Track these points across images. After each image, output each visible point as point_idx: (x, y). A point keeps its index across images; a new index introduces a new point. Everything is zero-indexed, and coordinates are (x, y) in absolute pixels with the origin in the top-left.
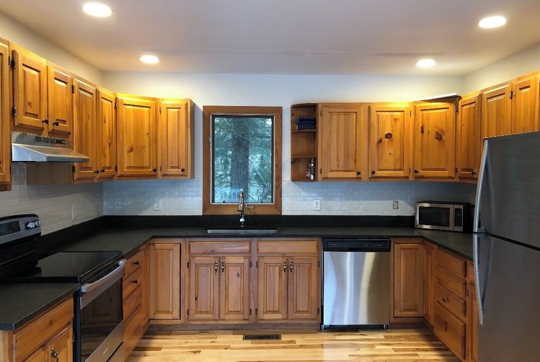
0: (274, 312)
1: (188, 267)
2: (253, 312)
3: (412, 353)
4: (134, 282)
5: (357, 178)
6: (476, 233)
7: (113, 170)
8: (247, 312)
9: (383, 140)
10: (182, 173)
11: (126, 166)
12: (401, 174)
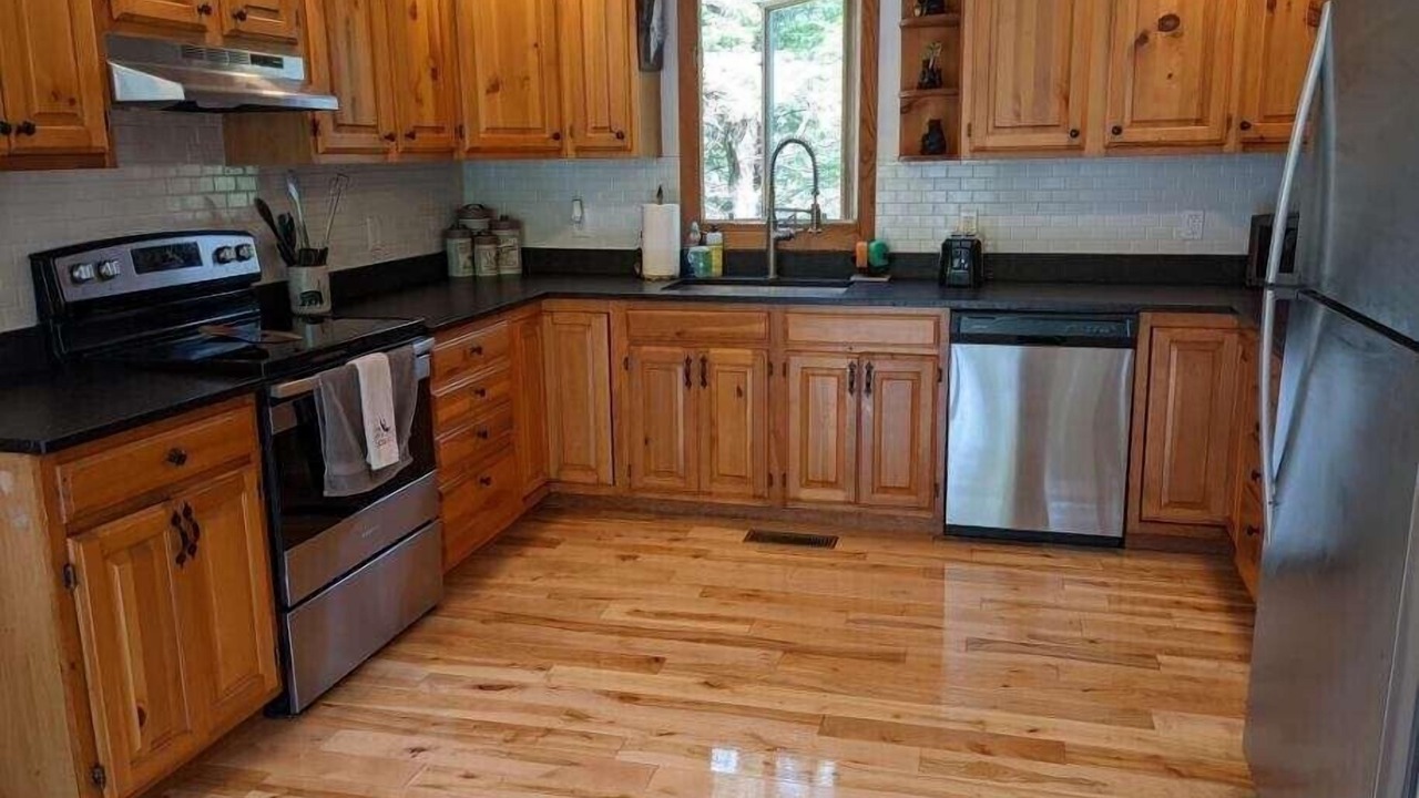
0: (826, 484)
1: (627, 368)
2: (777, 480)
3: (1158, 610)
4: (477, 392)
5: (1070, 148)
6: (1272, 286)
7: (449, 134)
8: (762, 480)
9: (1151, 37)
10: (619, 143)
11: (483, 127)
12: (1201, 133)
